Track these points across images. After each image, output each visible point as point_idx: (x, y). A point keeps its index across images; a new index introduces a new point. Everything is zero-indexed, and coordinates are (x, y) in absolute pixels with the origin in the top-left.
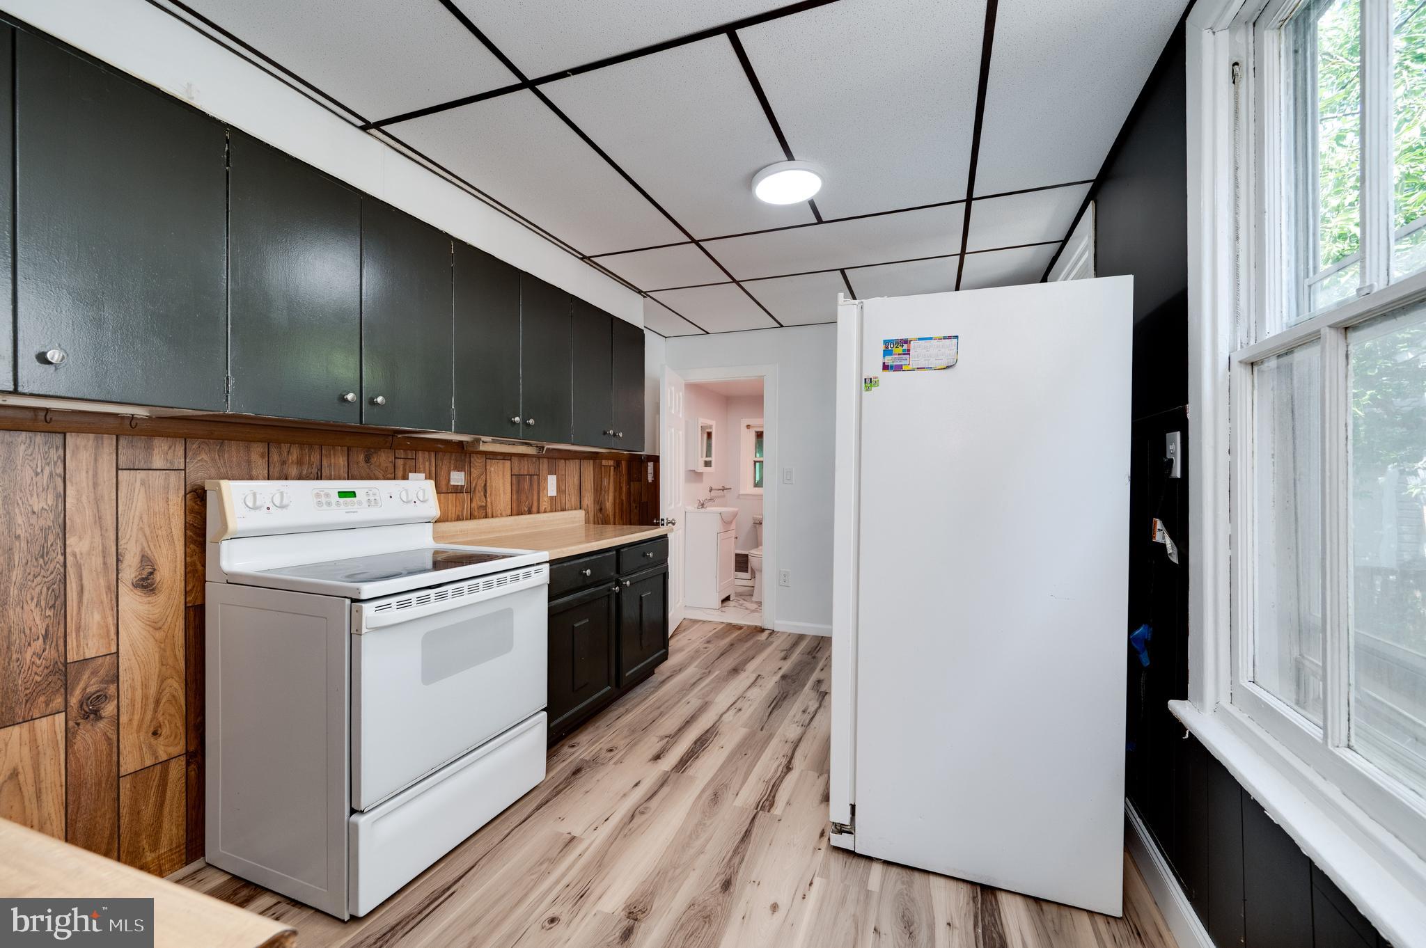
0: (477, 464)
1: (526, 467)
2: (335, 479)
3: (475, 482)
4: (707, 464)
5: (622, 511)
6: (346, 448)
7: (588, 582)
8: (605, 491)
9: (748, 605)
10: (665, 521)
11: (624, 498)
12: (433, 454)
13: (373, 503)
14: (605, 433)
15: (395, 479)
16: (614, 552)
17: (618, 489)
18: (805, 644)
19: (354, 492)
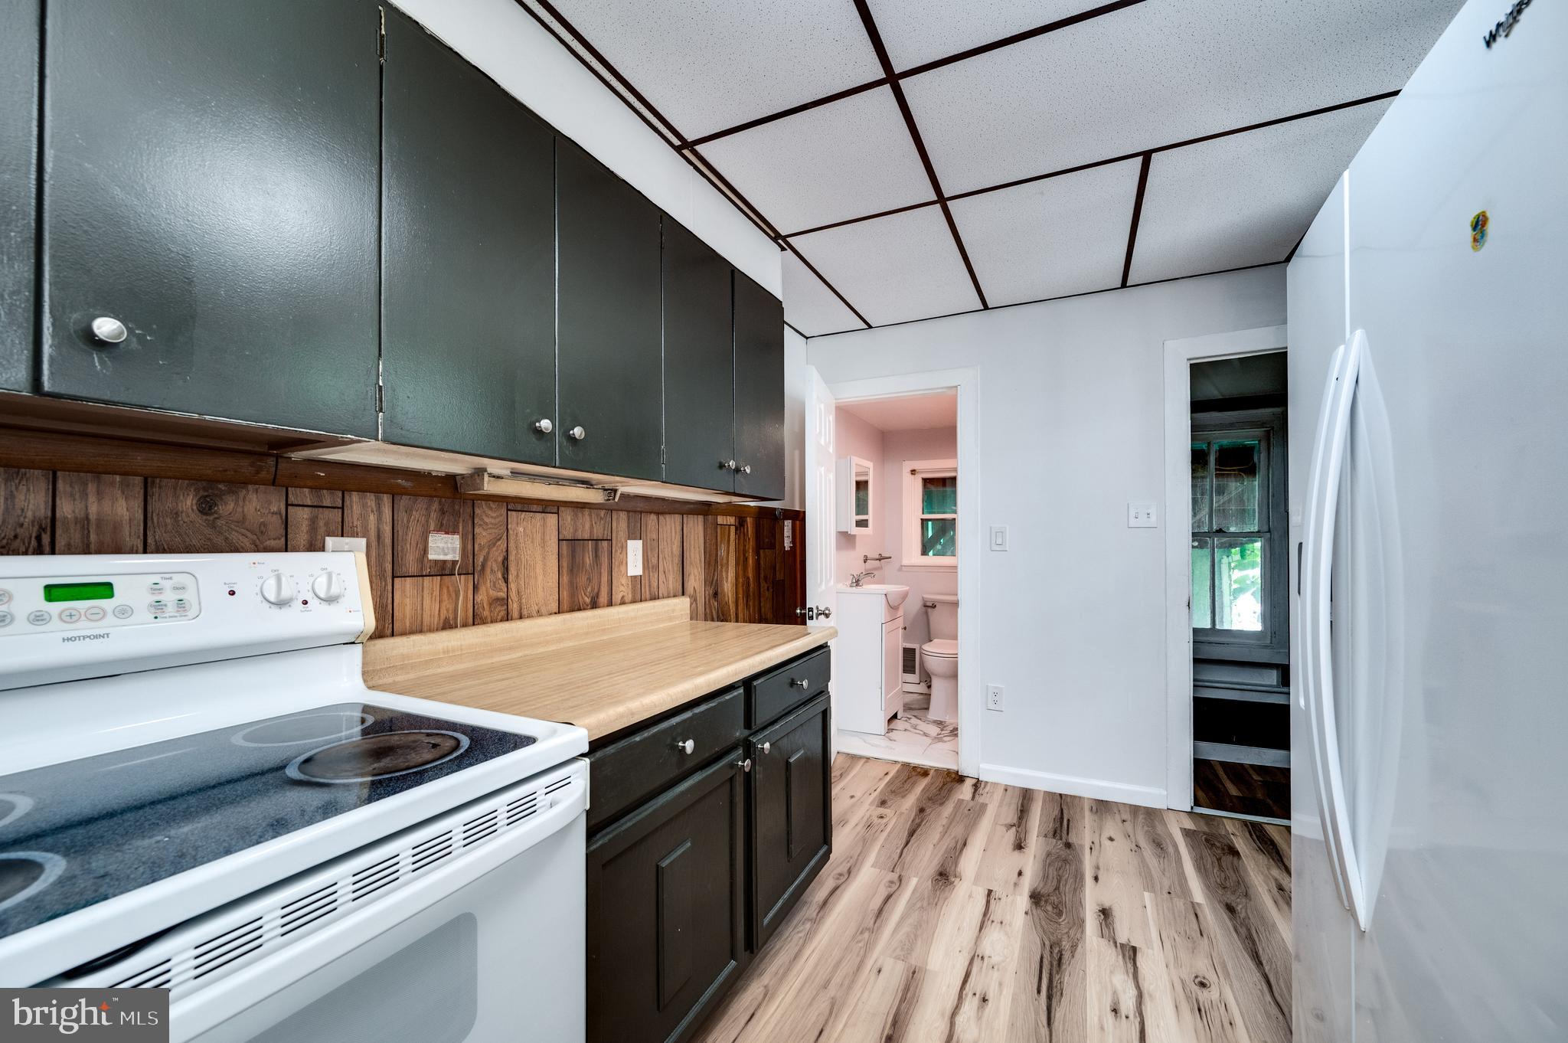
0: (486, 520)
1: (586, 525)
2: (99, 552)
3: (484, 553)
4: (863, 524)
5: (748, 596)
6: (138, 480)
7: (690, 764)
8: (722, 565)
9: (923, 726)
10: (815, 611)
11: (750, 575)
12: (386, 499)
13: (171, 609)
14: (721, 466)
15: (286, 551)
16: (741, 691)
17: (742, 561)
18: (1039, 809)
19: (109, 585)
